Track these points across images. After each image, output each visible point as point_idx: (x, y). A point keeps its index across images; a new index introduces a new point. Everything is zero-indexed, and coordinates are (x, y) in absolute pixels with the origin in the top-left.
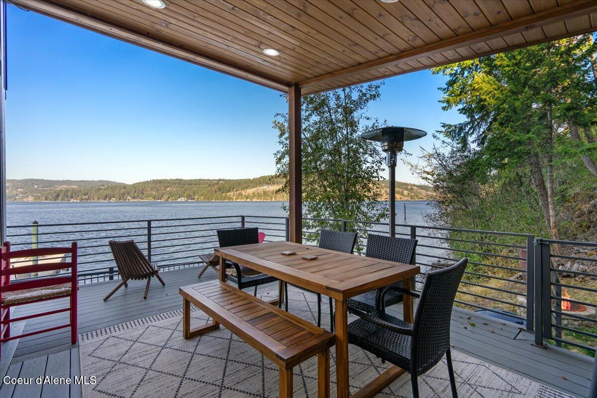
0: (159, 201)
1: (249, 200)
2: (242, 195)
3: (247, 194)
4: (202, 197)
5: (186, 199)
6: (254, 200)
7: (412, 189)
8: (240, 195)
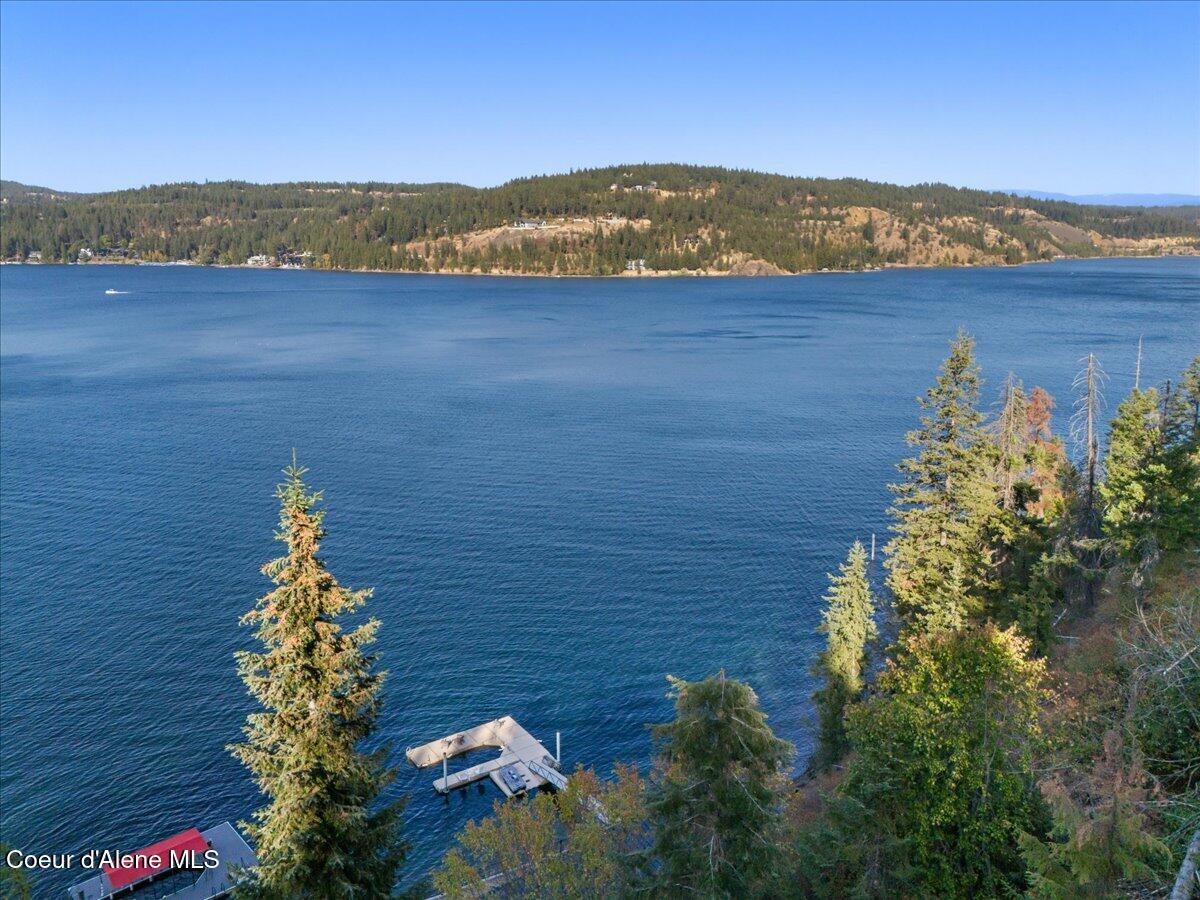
0: (184, 263)
1: (477, 271)
2: (456, 253)
3: (470, 248)
4: (326, 257)
5: (272, 259)
6: (495, 272)
7: (1017, 219)
8: (448, 250)
